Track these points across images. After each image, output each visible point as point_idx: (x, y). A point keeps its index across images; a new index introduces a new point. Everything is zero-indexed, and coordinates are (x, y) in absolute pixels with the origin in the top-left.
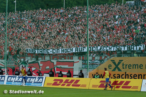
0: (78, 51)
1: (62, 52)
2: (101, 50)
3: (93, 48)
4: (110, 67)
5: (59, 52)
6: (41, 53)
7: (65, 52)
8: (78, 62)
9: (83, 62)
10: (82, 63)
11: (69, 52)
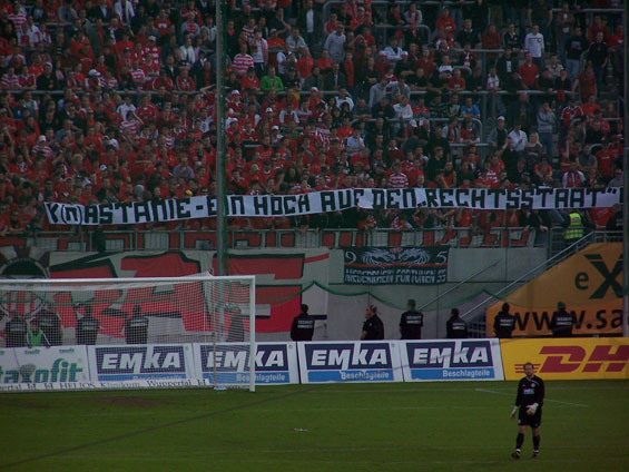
0: (333, 207)
1: (257, 212)
2: (436, 204)
3: (393, 195)
4: (582, 284)
5: (242, 212)
6: (143, 220)
7: (274, 212)
8: (326, 256)
9: (350, 255)
10: (346, 260)
11: (293, 210)
